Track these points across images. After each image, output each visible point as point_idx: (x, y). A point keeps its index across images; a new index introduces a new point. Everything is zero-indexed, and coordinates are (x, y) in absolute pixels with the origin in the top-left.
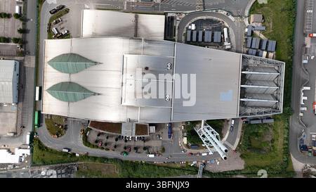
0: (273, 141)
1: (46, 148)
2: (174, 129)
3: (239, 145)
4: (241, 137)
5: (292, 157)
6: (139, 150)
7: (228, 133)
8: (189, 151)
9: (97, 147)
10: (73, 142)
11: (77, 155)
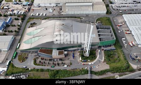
0: (118, 57)
1: (15, 67)
2: (75, 55)
3: (105, 60)
4: (105, 56)
5: (130, 63)
6: (60, 65)
7: (98, 55)
8: (83, 63)
9: (40, 65)
10: (29, 64)
11: (30, 69)
